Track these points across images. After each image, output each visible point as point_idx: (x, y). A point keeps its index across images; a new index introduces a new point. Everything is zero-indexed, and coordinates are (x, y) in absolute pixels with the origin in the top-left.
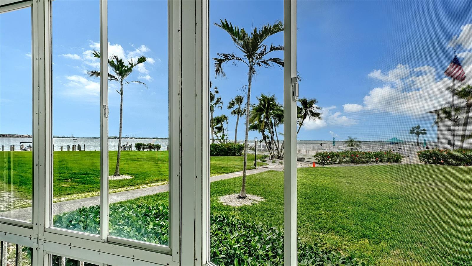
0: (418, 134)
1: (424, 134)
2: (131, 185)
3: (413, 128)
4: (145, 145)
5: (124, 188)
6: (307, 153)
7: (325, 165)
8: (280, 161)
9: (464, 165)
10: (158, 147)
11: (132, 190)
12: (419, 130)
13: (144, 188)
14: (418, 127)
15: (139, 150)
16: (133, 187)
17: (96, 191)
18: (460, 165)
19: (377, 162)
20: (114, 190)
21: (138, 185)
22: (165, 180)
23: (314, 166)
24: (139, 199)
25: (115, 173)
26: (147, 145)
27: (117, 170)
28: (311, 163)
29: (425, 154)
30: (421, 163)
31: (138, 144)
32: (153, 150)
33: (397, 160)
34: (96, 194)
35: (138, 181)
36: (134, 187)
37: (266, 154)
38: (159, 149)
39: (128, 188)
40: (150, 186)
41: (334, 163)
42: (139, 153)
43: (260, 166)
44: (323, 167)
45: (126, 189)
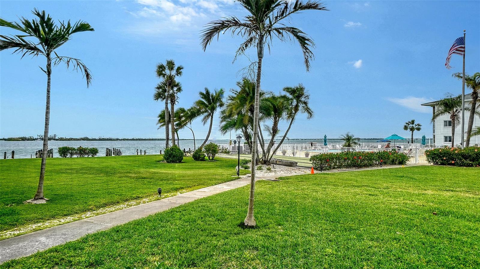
0: (412, 129)
1: (418, 129)
2: (65, 213)
3: (407, 123)
4: (74, 149)
5: (55, 221)
6: (294, 155)
7: (324, 170)
8: (267, 167)
9: (476, 166)
10: (94, 152)
11: (69, 222)
12: (414, 125)
13: (88, 217)
14: (413, 122)
15: (64, 156)
16: (69, 218)
17: (5, 230)
18: (472, 166)
19: (381, 164)
20: (39, 225)
21: (76, 213)
22: (118, 203)
23: (313, 172)
24: (86, 239)
25: (36, 195)
26: (78, 150)
27: (40, 191)
28: (305, 168)
29: (435, 154)
30: (430, 165)
31: (64, 148)
32: (86, 156)
33: (402, 161)
34: (6, 235)
35: (77, 207)
36: (72, 218)
37: (248, 159)
38: (96, 154)
39: (63, 221)
40: (98, 214)
41: (334, 168)
42: (65, 161)
43: (244, 175)
44: (321, 174)
45: (59, 223)
